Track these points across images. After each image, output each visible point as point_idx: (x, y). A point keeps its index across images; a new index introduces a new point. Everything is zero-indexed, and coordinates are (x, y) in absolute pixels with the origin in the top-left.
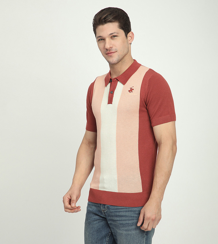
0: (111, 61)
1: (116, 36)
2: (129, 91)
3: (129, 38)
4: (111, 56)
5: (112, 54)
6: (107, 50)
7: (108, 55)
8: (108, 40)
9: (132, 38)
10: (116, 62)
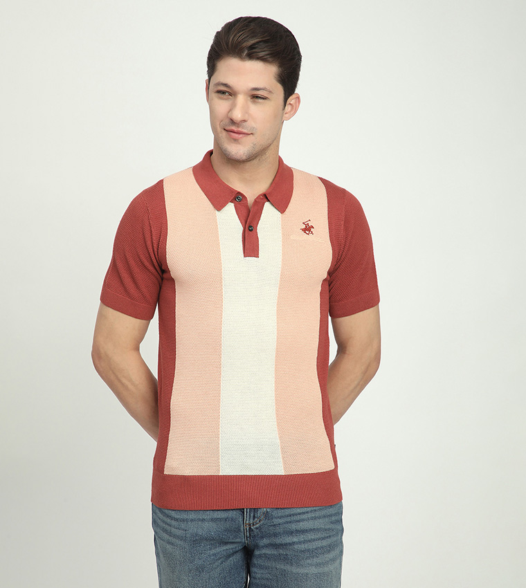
0: (233, 153)
1: (265, 98)
2: (303, 230)
3: (288, 108)
4: (236, 140)
5: (241, 136)
6: (233, 122)
7: (230, 135)
8: (241, 99)
9: (295, 109)
10: (244, 158)
